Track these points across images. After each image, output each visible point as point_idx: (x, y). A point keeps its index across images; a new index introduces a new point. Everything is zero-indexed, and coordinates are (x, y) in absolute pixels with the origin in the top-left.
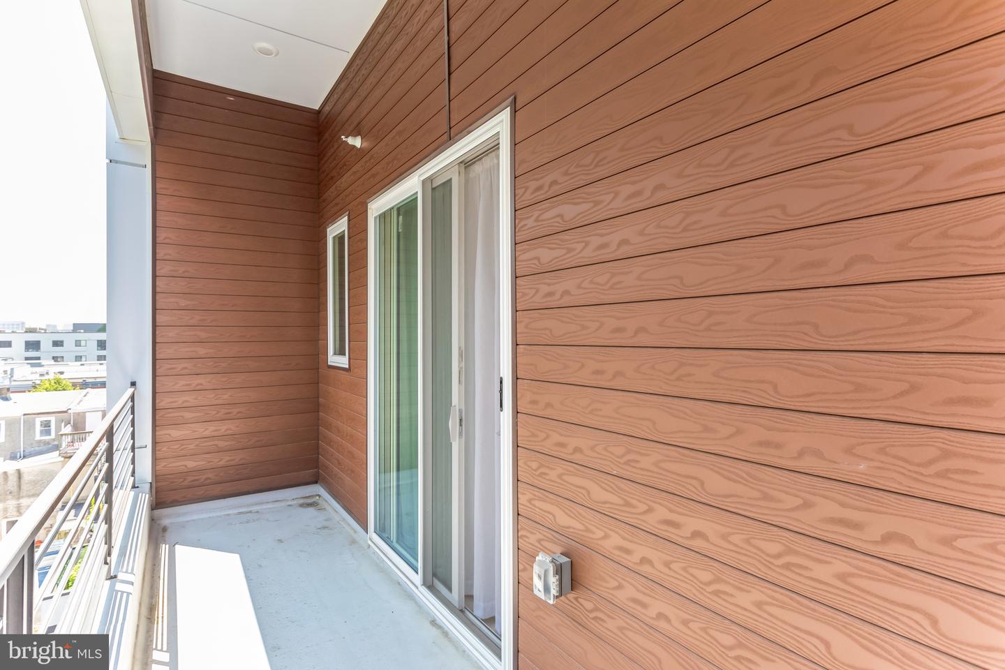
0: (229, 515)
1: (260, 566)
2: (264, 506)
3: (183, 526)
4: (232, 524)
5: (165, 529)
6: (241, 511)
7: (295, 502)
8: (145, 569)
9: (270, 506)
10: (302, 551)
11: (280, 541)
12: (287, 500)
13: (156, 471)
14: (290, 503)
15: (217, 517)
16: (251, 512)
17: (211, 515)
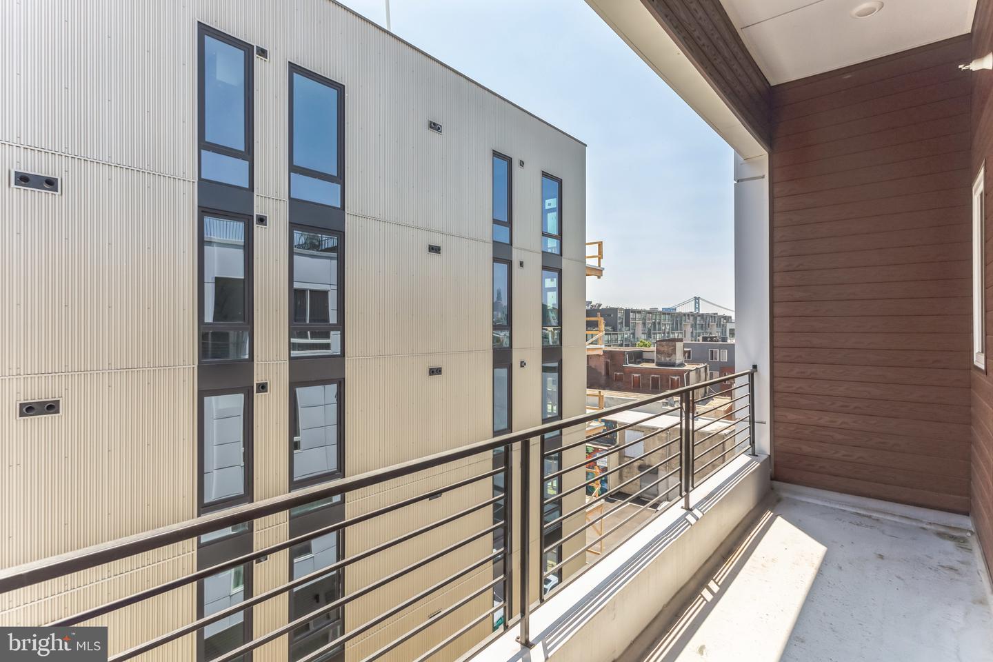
0: (844, 511)
1: (841, 568)
2: (889, 518)
3: (795, 503)
4: (840, 520)
5: (779, 500)
6: (859, 512)
7: (933, 527)
8: (742, 521)
9: (897, 519)
10: (899, 578)
11: (881, 557)
12: (921, 521)
13: (774, 447)
14: (925, 526)
15: (832, 508)
16: (870, 517)
17: (826, 504)
